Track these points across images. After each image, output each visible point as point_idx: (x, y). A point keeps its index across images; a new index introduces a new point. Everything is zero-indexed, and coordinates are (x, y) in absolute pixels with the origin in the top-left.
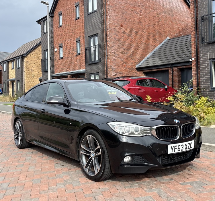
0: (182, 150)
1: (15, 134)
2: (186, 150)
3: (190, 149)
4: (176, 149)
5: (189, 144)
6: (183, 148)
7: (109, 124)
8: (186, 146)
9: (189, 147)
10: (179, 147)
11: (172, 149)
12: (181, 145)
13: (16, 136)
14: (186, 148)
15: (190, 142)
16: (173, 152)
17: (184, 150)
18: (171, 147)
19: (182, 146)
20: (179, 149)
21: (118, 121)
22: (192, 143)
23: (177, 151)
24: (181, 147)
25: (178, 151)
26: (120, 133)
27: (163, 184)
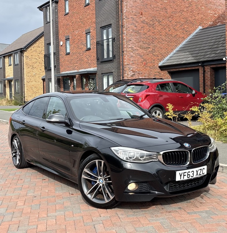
0: (192, 177)
1: (12, 152)
2: (197, 176)
3: (202, 175)
4: (185, 175)
5: (201, 169)
6: (193, 174)
7: (112, 148)
8: (197, 172)
9: (201, 173)
10: (189, 173)
11: (181, 176)
12: (191, 172)
13: (14, 154)
14: (197, 174)
15: (202, 168)
16: (182, 179)
17: (195, 177)
18: (180, 174)
19: (193, 172)
20: (189, 176)
21: (121, 146)
22: (204, 169)
23: (186, 178)
24: (191, 174)
25: (188, 177)
26: (125, 159)
27: (169, 213)
